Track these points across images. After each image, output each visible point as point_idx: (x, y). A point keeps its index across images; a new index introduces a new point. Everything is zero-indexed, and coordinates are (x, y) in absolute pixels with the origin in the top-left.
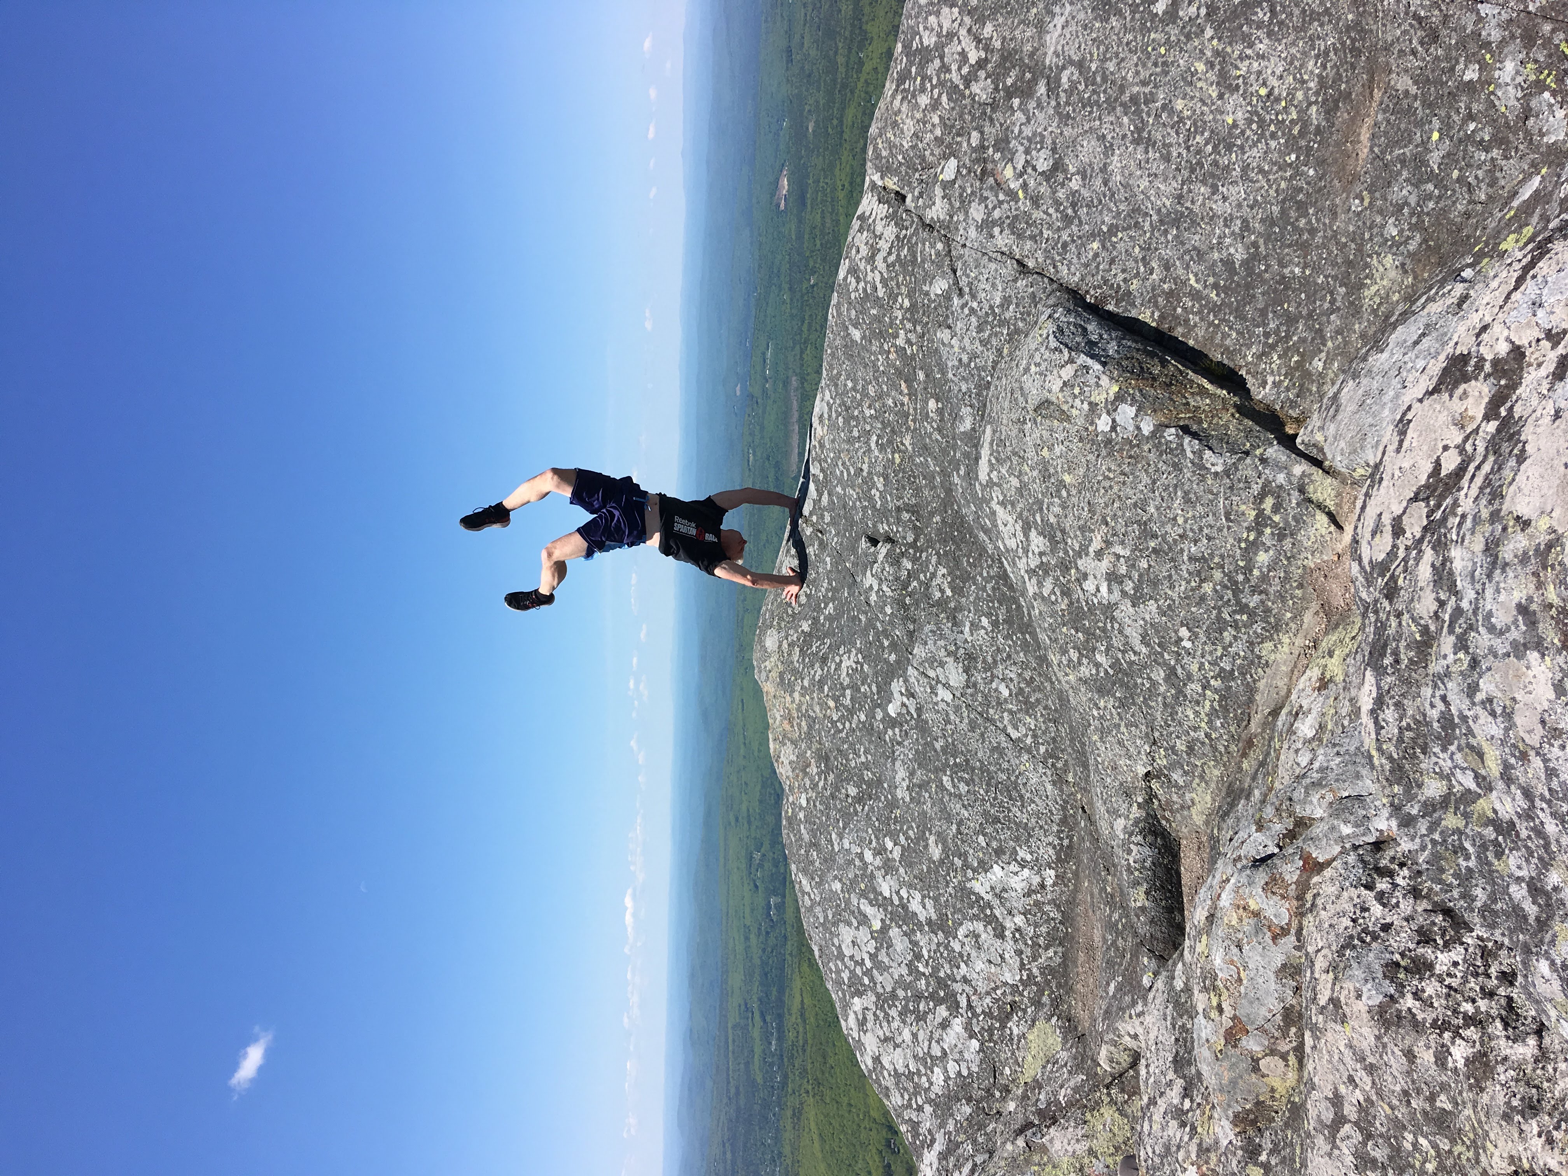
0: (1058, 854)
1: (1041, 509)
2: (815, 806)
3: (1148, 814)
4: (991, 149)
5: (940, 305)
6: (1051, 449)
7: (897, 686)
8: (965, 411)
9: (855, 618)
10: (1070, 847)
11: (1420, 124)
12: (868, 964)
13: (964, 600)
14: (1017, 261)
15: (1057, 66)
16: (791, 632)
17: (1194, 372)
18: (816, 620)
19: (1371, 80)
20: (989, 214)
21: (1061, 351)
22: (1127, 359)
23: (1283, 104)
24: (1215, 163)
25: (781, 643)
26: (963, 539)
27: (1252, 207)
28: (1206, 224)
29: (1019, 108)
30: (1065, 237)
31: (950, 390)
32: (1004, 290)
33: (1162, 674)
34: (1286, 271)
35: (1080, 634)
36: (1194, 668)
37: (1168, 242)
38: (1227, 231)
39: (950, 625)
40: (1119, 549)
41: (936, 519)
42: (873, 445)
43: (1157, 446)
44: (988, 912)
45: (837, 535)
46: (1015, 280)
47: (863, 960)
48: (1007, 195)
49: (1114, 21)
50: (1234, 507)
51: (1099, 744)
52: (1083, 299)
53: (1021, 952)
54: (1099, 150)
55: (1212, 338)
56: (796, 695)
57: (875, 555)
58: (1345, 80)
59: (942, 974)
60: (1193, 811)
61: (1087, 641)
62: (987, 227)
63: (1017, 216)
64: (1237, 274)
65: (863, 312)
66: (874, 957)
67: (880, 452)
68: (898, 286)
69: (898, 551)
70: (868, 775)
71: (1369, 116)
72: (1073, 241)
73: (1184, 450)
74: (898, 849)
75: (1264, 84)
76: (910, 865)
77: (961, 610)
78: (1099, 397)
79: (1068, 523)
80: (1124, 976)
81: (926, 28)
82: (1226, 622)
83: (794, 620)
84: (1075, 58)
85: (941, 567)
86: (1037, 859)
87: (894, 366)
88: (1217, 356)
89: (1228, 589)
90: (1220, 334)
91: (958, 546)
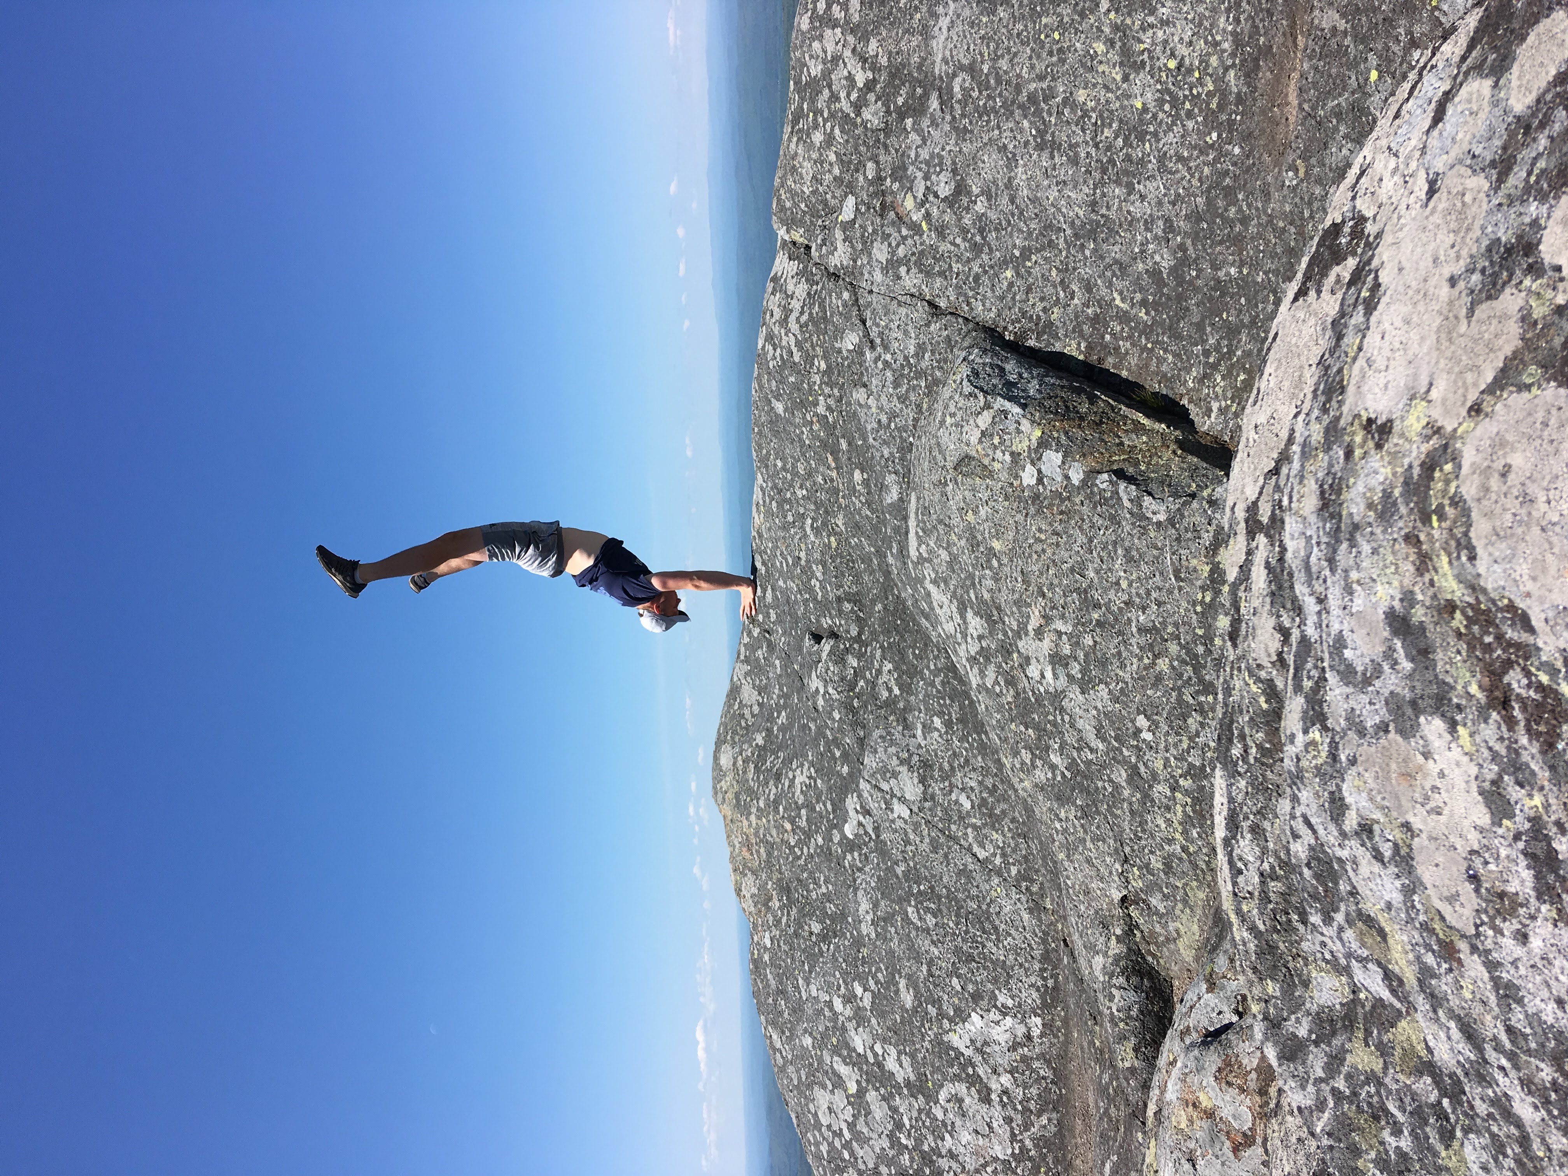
0: (1043, 998)
1: (973, 584)
2: (779, 946)
3: (1129, 949)
4: (888, 180)
5: (853, 362)
6: (975, 512)
7: (851, 803)
8: (890, 479)
9: (805, 727)
10: (1055, 988)
11: (1354, 65)
12: (847, 1135)
13: (913, 698)
14: (928, 302)
15: (947, 74)
16: (745, 746)
17: (1127, 406)
18: (769, 731)
19: (1293, 26)
20: (893, 253)
21: (976, 397)
22: (1050, 398)
23: (1197, 74)
24: (1128, 158)
25: (735, 759)
26: (907, 629)
27: (1173, 204)
28: (1125, 231)
29: (913, 129)
30: (976, 269)
31: (873, 457)
32: (917, 337)
33: (1124, 775)
34: (1221, 274)
35: (1030, 731)
36: (1159, 764)
37: (1086, 258)
38: (1149, 235)
39: (901, 728)
40: (1059, 625)
41: (879, 607)
42: (808, 530)
43: (1090, 497)
44: (970, 1071)
45: (784, 633)
46: (928, 325)
47: (841, 1130)
48: (909, 228)
49: (1002, 12)
50: (1184, 563)
51: (1066, 864)
52: (1001, 336)
53: (1011, 1120)
54: (1001, 163)
55: (1147, 366)
56: (753, 818)
57: (819, 652)
58: (1262, 31)
59: (926, 1148)
60: (1181, 944)
61: (1039, 738)
62: (893, 267)
63: (923, 251)
64: (1166, 285)
65: (782, 381)
66: (851, 1126)
67: (816, 537)
68: (814, 349)
69: (842, 646)
70: (831, 908)
71: (1295, 69)
72: (986, 272)
73: (1120, 499)
74: (868, 996)
75: (1173, 55)
76: (882, 1015)
77: (911, 711)
78: (1021, 446)
79: (1003, 597)
80: (1119, 1154)
81: (811, 57)
82: (1188, 705)
83: (747, 734)
84: (965, 62)
85: (886, 662)
86: (1020, 1005)
87: (818, 437)
88: (1155, 386)
89: (1187, 664)
90: (1155, 360)
91: (902, 637)
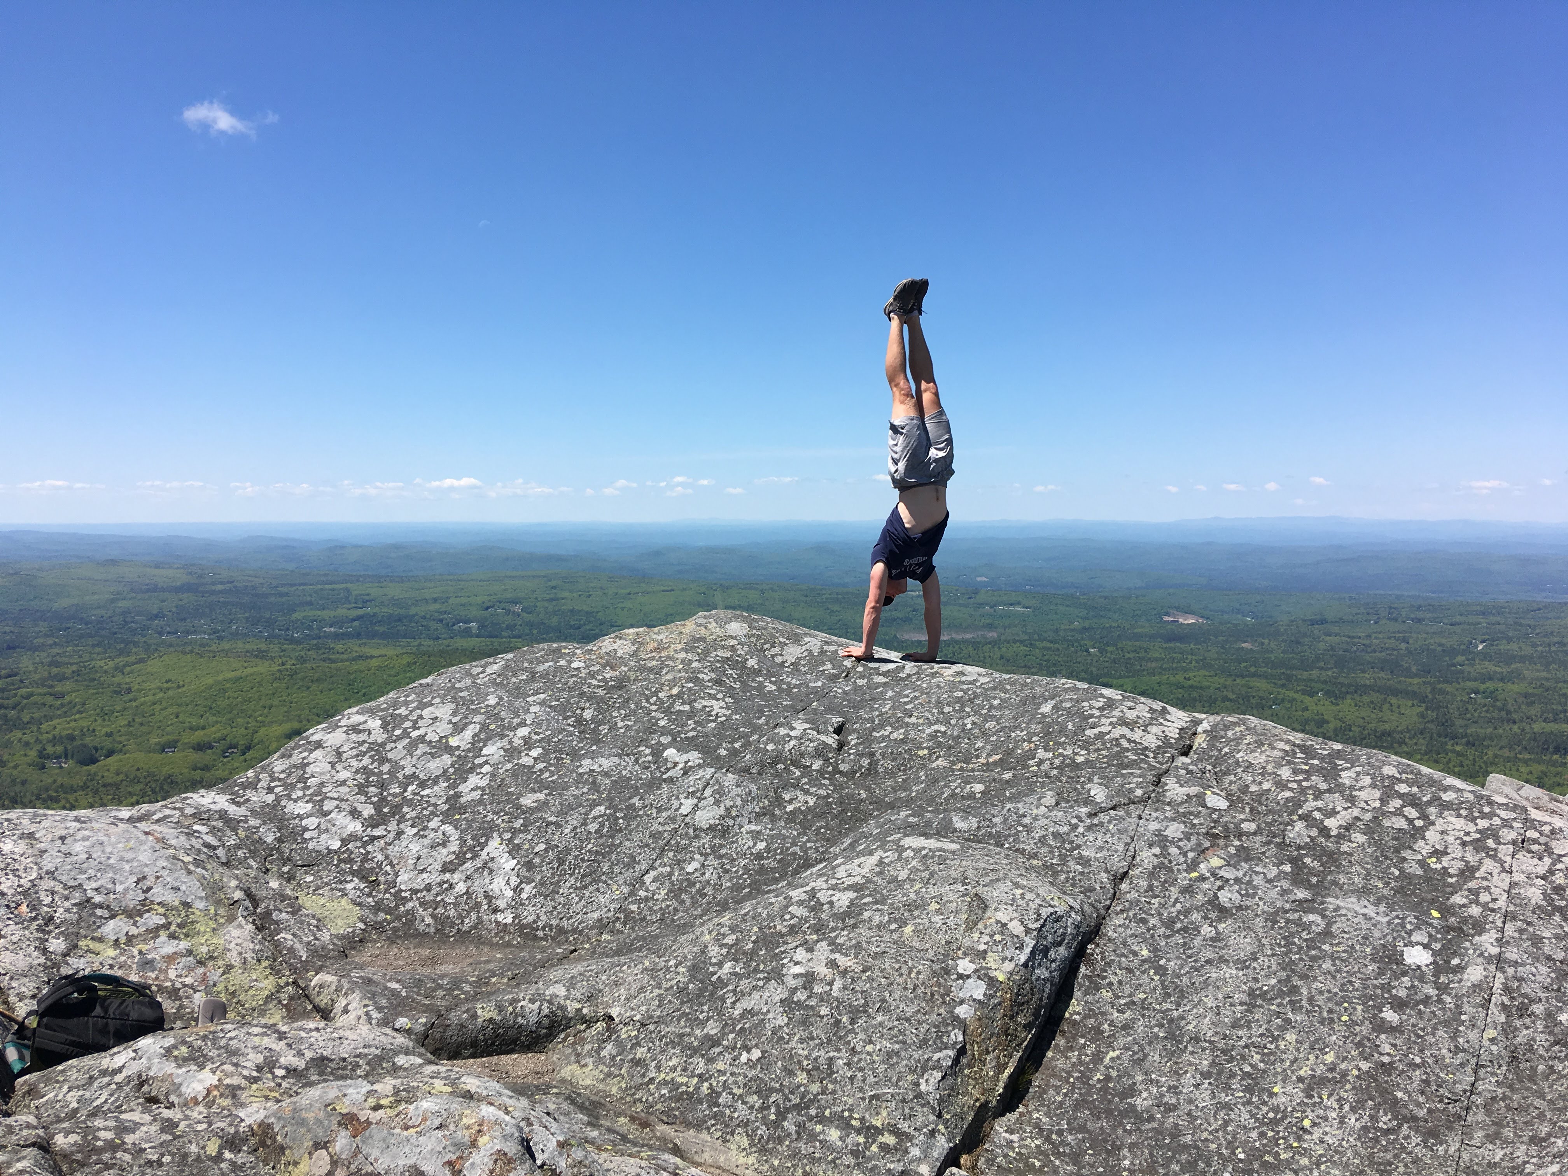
0: (528, 925)
1: (877, 903)
2: (572, 676)
3: (571, 1019)
4: (1238, 843)
5: (1079, 794)
6: (938, 911)
7: (694, 757)
8: (973, 822)
9: (761, 712)
10: (536, 938)
12: (415, 734)
13: (783, 824)
14: (1126, 873)
15: (1325, 910)
16: (746, 648)
17: (1021, 1058)
18: (758, 673)
20: (1172, 842)
21: (1037, 920)
22: (1032, 989)
23: (1295, 1145)
24: (1233, 1075)
25: (735, 638)
26: (843, 821)
27: (1189, 1114)
28: (1171, 1067)
29: (1281, 872)
30: (1153, 921)
31: (994, 806)
32: (1097, 859)
33: (713, 1032)
34: (1125, 1152)
35: (751, 945)
36: (720, 1066)
37: (1151, 1028)
38: (1164, 1089)
39: (757, 810)
40: (838, 984)
41: (864, 794)
42: (935, 727)
43: (944, 1022)
44: (469, 855)
45: (845, 693)
46: (1107, 871)
47: (419, 728)
48: (1193, 860)
49: (1372, 967)
50: (884, 1104)
51: (640, 967)
52: (1090, 941)
53: (429, 891)
54: (1242, 955)
55: (1054, 1076)
56: (683, 655)
57: (825, 732)
59: (405, 809)
60: (575, 1067)
61: (745, 953)
62: (1160, 841)
63: (1172, 871)
64: (1121, 1100)
65: (1070, 714)
66: (422, 739)
67: (929, 735)
68: (1097, 750)
69: (830, 755)
70: (604, 729)
72: (1148, 930)
73: (941, 1050)
74: (530, 762)
75: (1315, 1124)
76: (514, 774)
77: (772, 821)
78: (992, 960)
79: (863, 930)
80: (407, 997)
81: (1358, 774)
82: (768, 1097)
83: (758, 650)
84: (1334, 929)
85: (815, 799)
86: (523, 904)
87: (1016, 747)
88: (1037, 1081)
89: (802, 1099)
90: (1059, 1083)
91: (836, 817)
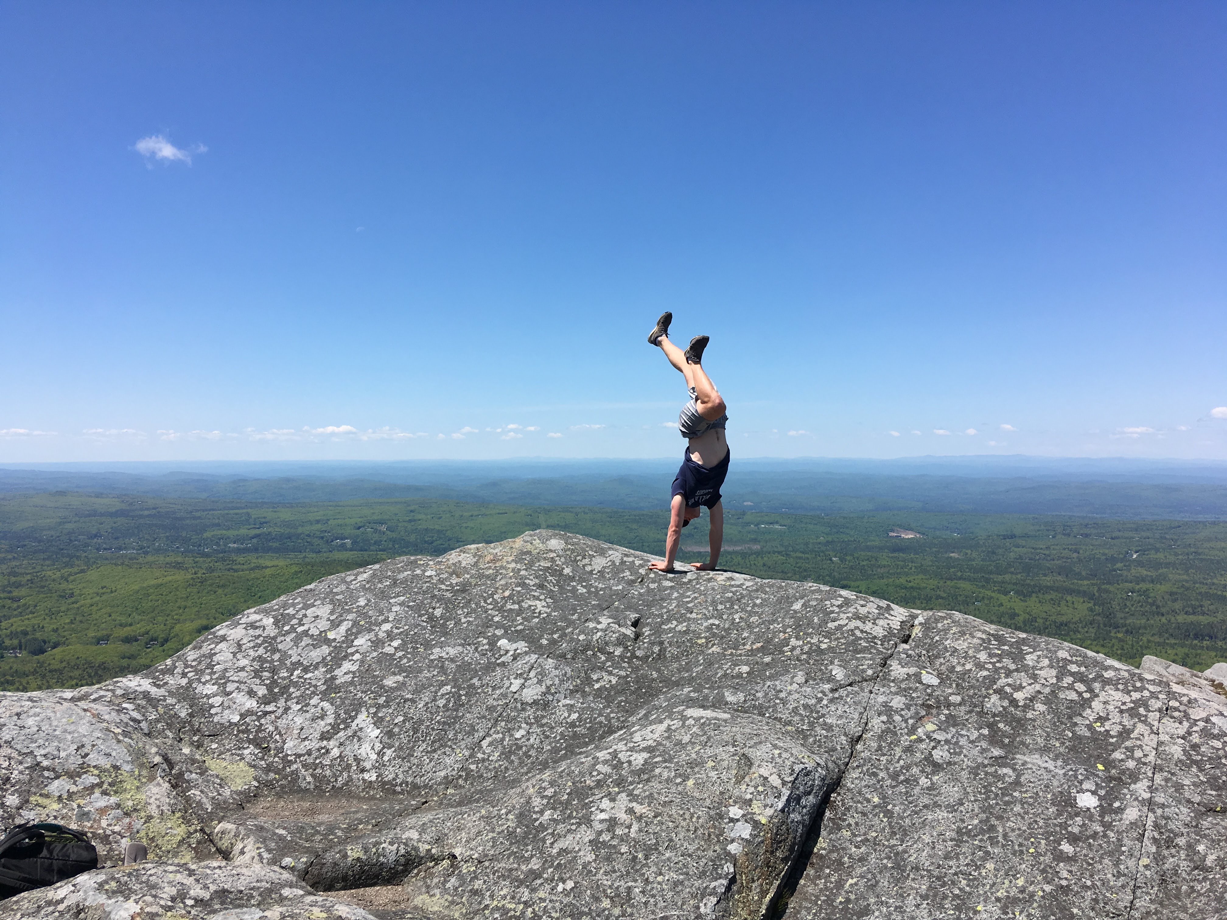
0: (389, 782)
1: (665, 761)
2: (426, 582)
3: (422, 858)
4: (947, 712)
5: (824, 673)
6: (714, 768)
7: (522, 646)
8: (741, 696)
9: (575, 610)
10: (395, 792)
12: (300, 629)
13: (592, 699)
14: (861, 736)
15: (1015, 764)
16: (563, 559)
17: (779, 886)
18: (572, 579)
20: (896, 712)
21: (791, 775)
22: (788, 830)
24: (945, 897)
25: (554, 551)
26: (639, 696)
28: (897, 891)
29: (981, 734)
30: (882, 775)
31: (757, 683)
32: (837, 725)
33: (535, 867)
35: (566, 797)
36: (541, 894)
37: (881, 860)
39: (571, 688)
40: (635, 827)
41: (655, 675)
42: (711, 621)
43: (719, 857)
44: (342, 726)
45: (640, 593)
46: (846, 735)
47: (303, 625)
48: (913, 726)
49: (1052, 810)
51: (478, 815)
52: (833, 791)
53: (309, 755)
54: (952, 800)
55: (806, 899)
56: (513, 565)
57: (625, 625)
59: (292, 690)
60: (425, 896)
61: (561, 803)
62: (886, 711)
63: (896, 734)
65: (816, 611)
66: (306, 633)
67: (706, 627)
68: (837, 639)
69: (629, 644)
70: (451, 624)
72: (879, 782)
73: (716, 879)
74: (392, 651)
76: (379, 661)
77: (583, 696)
78: (756, 807)
79: (654, 784)
80: (291, 841)
81: (1039, 657)
83: (572, 561)
84: (1022, 779)
85: (616, 679)
86: (384, 765)
87: (774, 637)
88: (792, 904)
90: (810, 905)
91: (633, 693)
